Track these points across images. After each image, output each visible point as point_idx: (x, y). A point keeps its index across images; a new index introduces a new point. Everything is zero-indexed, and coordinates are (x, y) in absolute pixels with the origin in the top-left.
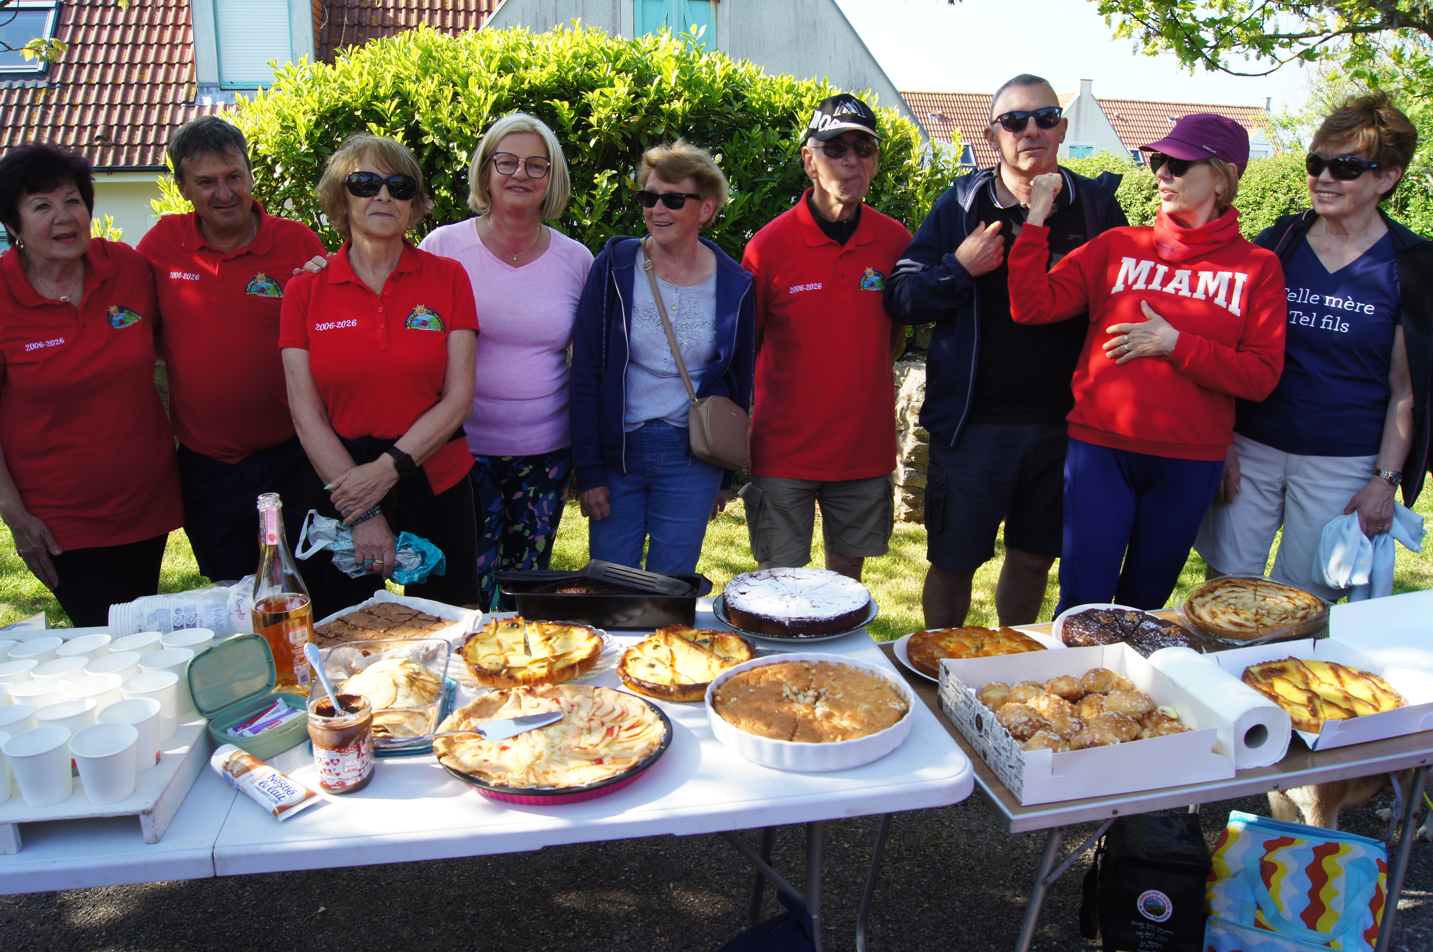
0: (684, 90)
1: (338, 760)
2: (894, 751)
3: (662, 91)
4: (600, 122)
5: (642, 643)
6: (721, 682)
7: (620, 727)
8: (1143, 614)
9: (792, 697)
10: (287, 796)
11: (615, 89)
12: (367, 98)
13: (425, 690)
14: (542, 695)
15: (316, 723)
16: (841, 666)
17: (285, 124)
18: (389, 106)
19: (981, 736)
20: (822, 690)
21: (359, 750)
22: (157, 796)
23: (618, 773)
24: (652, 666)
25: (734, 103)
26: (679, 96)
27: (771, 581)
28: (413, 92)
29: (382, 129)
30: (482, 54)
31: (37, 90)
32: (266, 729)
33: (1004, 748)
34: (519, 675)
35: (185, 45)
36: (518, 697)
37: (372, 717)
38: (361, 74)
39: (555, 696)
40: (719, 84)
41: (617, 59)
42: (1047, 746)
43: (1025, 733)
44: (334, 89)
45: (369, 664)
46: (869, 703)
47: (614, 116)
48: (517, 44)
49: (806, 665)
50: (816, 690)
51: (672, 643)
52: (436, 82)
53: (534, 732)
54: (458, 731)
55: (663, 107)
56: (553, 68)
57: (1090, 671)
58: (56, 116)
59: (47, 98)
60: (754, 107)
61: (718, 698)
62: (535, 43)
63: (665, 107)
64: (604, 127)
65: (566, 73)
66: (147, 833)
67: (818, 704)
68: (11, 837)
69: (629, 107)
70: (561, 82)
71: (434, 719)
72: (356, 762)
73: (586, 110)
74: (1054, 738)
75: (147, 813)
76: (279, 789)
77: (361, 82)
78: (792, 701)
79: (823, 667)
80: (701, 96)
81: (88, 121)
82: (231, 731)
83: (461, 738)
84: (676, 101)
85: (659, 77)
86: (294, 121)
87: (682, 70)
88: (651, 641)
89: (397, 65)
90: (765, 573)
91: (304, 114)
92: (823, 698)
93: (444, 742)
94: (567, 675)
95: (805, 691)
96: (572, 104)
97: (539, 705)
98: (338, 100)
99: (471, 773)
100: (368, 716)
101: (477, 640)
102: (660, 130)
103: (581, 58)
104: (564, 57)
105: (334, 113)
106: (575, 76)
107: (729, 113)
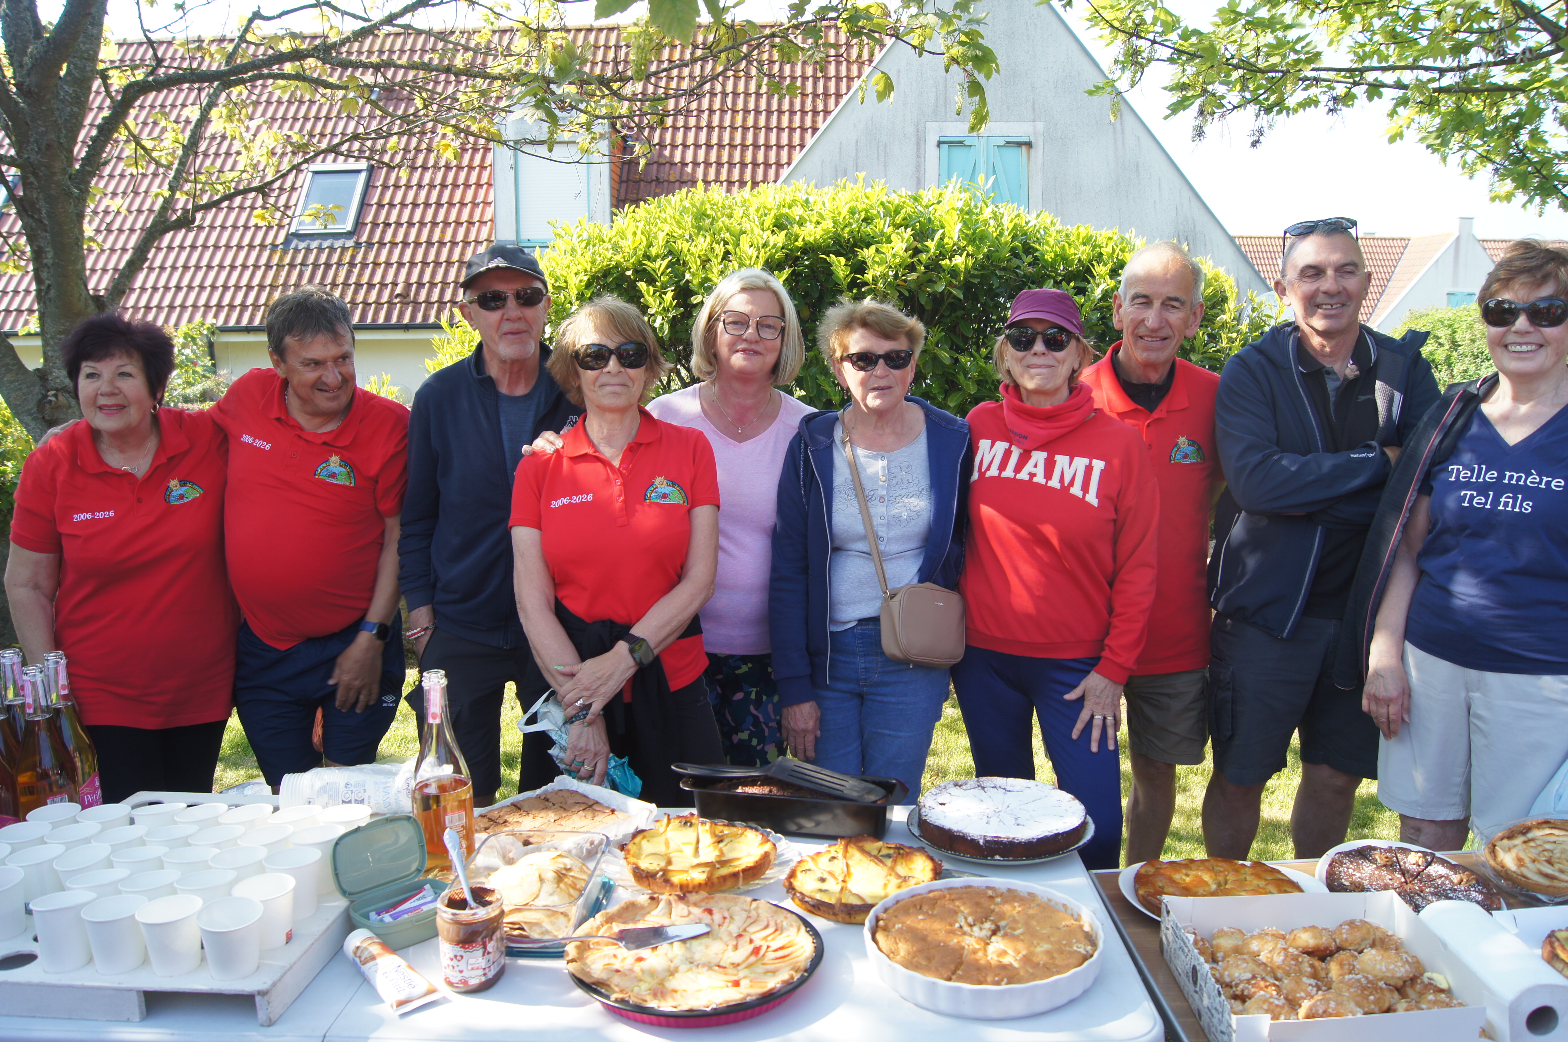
0: (968, 244)
1: (462, 957)
2: (1071, 1002)
3: (943, 246)
4: (875, 280)
5: (819, 853)
6: (890, 904)
7: (768, 947)
8: (1433, 856)
9: (966, 928)
10: (407, 990)
11: (892, 245)
12: (638, 257)
13: (574, 888)
14: (695, 904)
15: (445, 915)
16: (1032, 896)
18: (660, 265)
19: (1196, 992)
20: (1002, 923)
21: (485, 947)
22: (276, 977)
23: (748, 999)
24: (823, 880)
25: (1024, 257)
26: (960, 251)
27: (978, 791)
28: (685, 250)
29: (651, 289)
30: (757, 210)
31: (344, 249)
32: (406, 916)
33: (1216, 1009)
34: (676, 879)
35: (486, 203)
36: (669, 903)
37: (502, 913)
38: (635, 234)
39: (708, 907)
40: (1007, 238)
41: (897, 212)
42: (1267, 1011)
43: (1246, 992)
44: (607, 250)
45: (526, 853)
46: (1051, 943)
47: (891, 273)
48: (794, 201)
49: (990, 893)
50: (993, 922)
51: (852, 856)
52: (708, 240)
53: (676, 944)
54: (597, 936)
55: (943, 263)
56: (828, 224)
57: (1345, 923)
58: (360, 275)
59: (353, 257)
60: (1046, 261)
61: (881, 923)
62: (811, 200)
63: (945, 263)
64: (880, 285)
65: (843, 229)
66: (261, 1015)
67: (994, 938)
68: (135, 1006)
69: (906, 263)
70: (837, 238)
71: (573, 921)
72: (480, 959)
73: (861, 267)
74: (1276, 1002)
75: (263, 993)
76: (401, 982)
77: (634, 242)
78: (965, 933)
79: (1011, 896)
80: (986, 250)
81: (389, 279)
82: (373, 915)
83: (598, 943)
84: (957, 257)
85: (941, 231)
86: (566, 282)
87: (965, 224)
88: (829, 851)
89: (671, 224)
91: (576, 274)
92: (1002, 932)
93: (577, 947)
94: (729, 883)
95: (982, 923)
96: (847, 260)
97: (690, 913)
98: (610, 260)
99: (594, 983)
100: (497, 912)
101: (644, 837)
102: (941, 287)
103: (860, 212)
104: (839, 214)
105: (606, 273)
106: (851, 232)
107: (1018, 268)
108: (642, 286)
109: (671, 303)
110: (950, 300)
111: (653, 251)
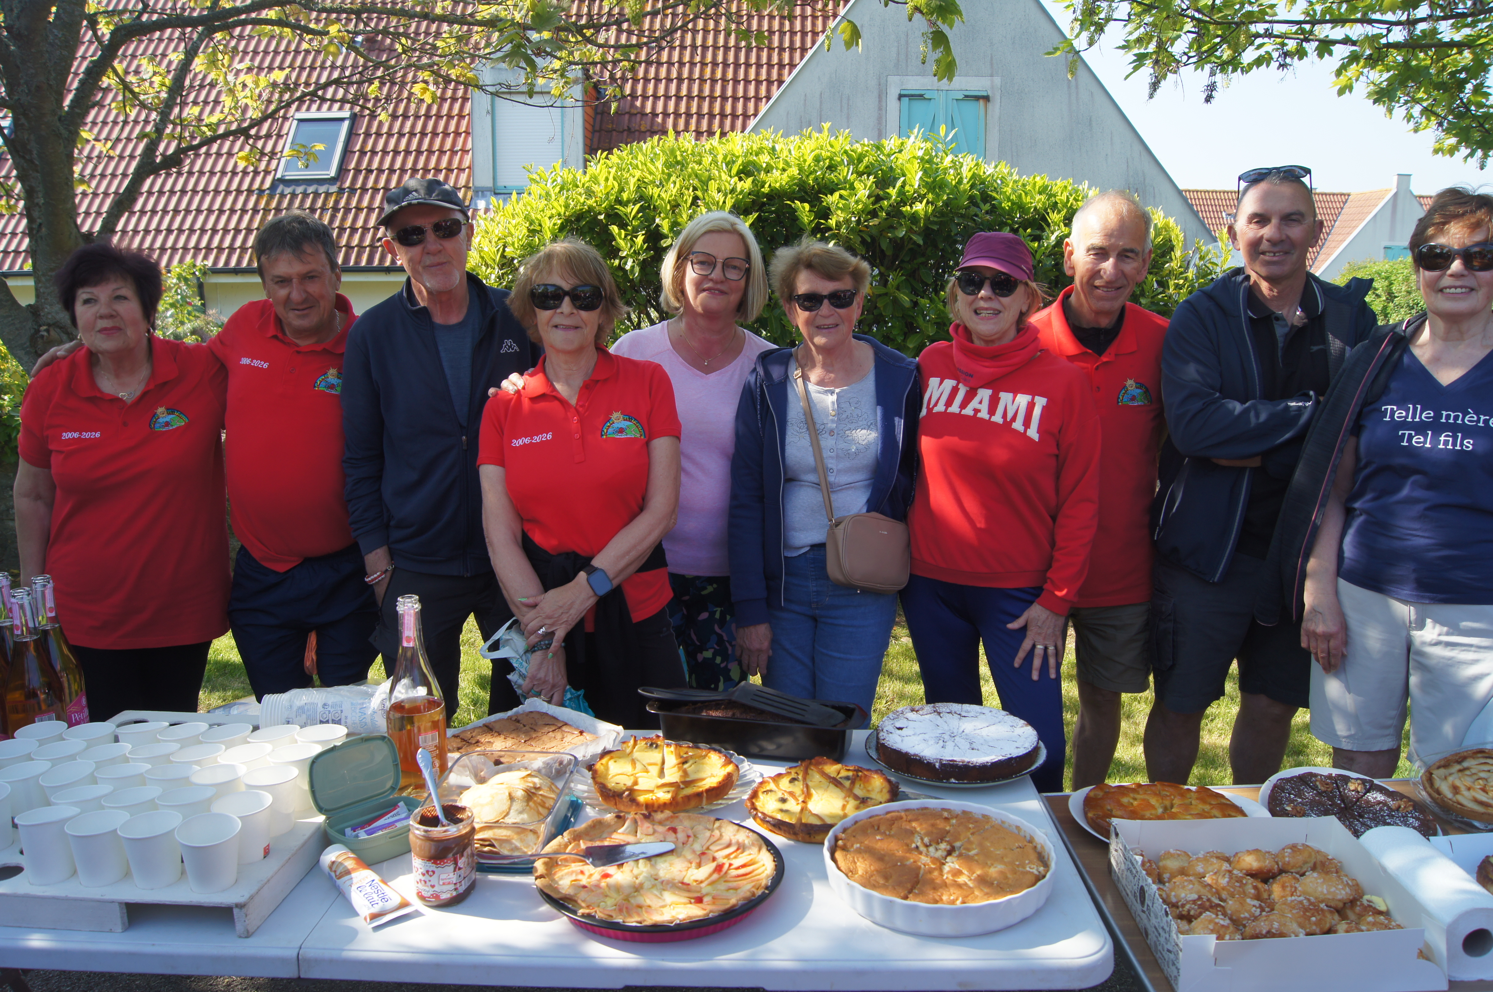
0: (928, 192)
1: (434, 872)
2: (1024, 921)
3: (904, 194)
4: (838, 225)
5: (780, 775)
6: (849, 825)
7: (730, 865)
9: (922, 848)
10: (381, 904)
11: (855, 191)
12: (610, 201)
13: (543, 806)
14: (661, 823)
15: (417, 832)
16: (986, 818)
17: (532, 227)
18: (631, 210)
19: (1143, 911)
20: (957, 844)
21: (456, 863)
22: (253, 891)
23: (711, 915)
24: (783, 801)
25: (982, 205)
26: (920, 198)
27: (934, 716)
28: (656, 196)
29: (623, 232)
30: (726, 158)
31: (328, 195)
32: (380, 833)
33: (1163, 928)
34: (642, 799)
36: (635, 822)
37: (473, 831)
38: (607, 179)
39: (673, 825)
40: (966, 186)
41: (860, 160)
42: (1212, 931)
43: (1192, 913)
44: (580, 194)
45: (497, 773)
46: (1005, 864)
48: (761, 149)
49: (946, 814)
50: (949, 843)
51: (811, 777)
52: (678, 185)
53: (641, 861)
54: (565, 853)
55: (904, 209)
56: (794, 171)
57: (1287, 847)
58: (344, 219)
59: (337, 202)
60: (1004, 209)
61: (840, 843)
62: (778, 147)
63: (906, 209)
64: (843, 230)
65: (808, 176)
66: (239, 926)
67: (949, 859)
68: (117, 917)
69: (868, 210)
70: (802, 185)
71: (542, 838)
72: (452, 875)
73: (825, 213)
74: (1222, 922)
75: (241, 906)
76: (375, 896)
77: (606, 187)
78: (921, 853)
79: (966, 816)
80: (945, 198)
82: (348, 831)
83: (566, 860)
84: (918, 204)
85: (902, 179)
86: (540, 225)
87: (925, 171)
88: (789, 773)
89: (642, 170)
90: (929, 708)
91: (550, 218)
92: (957, 853)
93: (545, 864)
94: (693, 803)
95: (938, 843)
96: (811, 206)
97: (655, 832)
98: (583, 204)
99: (561, 899)
100: (468, 829)
101: (612, 758)
102: (901, 233)
103: (824, 160)
104: (805, 161)
105: (579, 216)
106: (816, 179)
107: (976, 215)
108: (614, 229)
109: (642, 246)
110: (910, 246)
111: (625, 196)
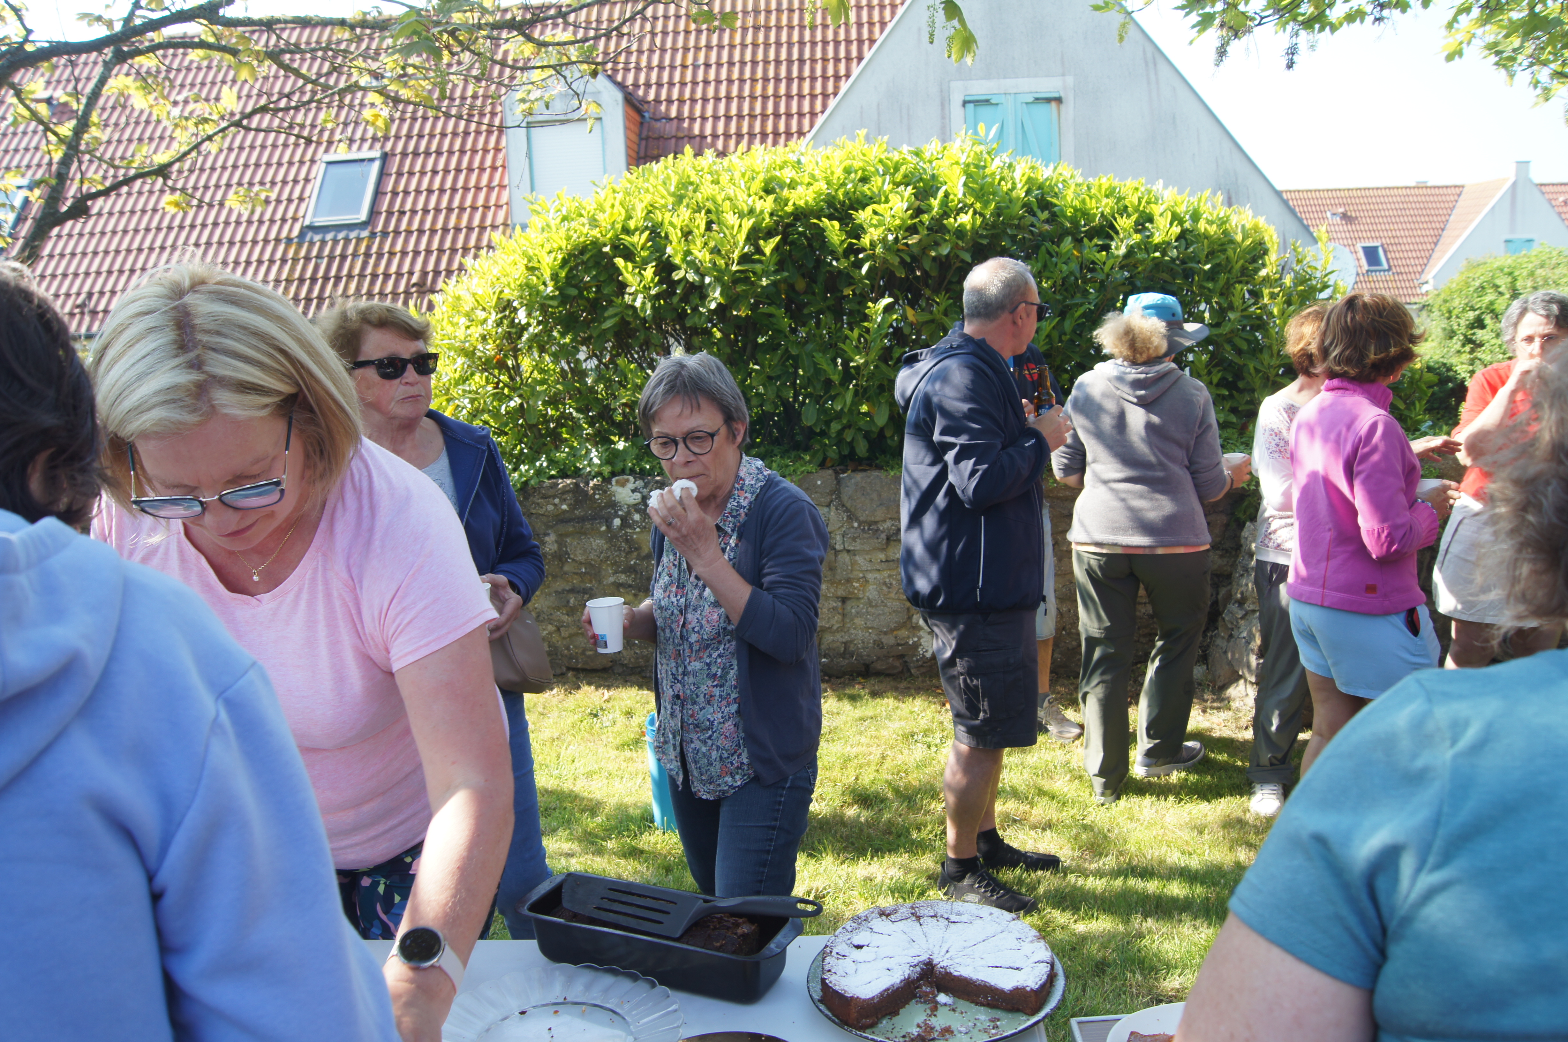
0: (975, 201)
3: (947, 205)
4: (873, 245)
11: (890, 205)
12: (616, 231)
17: (530, 265)
18: (639, 240)
25: (1039, 213)
26: (966, 208)
28: (666, 222)
29: (630, 265)
30: (743, 175)
31: (359, 240)
35: (502, 187)
40: (1019, 193)
44: (583, 225)
47: (890, 237)
48: (785, 162)
52: (690, 209)
55: (947, 222)
56: (821, 186)
58: (376, 265)
59: (369, 247)
60: (1065, 216)
62: (804, 160)
63: (950, 222)
64: (879, 250)
65: (837, 191)
69: (907, 225)
70: (831, 201)
73: (857, 232)
77: (612, 215)
80: (995, 207)
81: (406, 268)
84: (963, 215)
85: (945, 188)
86: (539, 262)
87: (970, 177)
89: (653, 194)
91: (549, 253)
96: (842, 225)
98: (587, 236)
102: (945, 250)
103: (856, 172)
104: (832, 173)
105: (583, 250)
106: (846, 194)
107: (1033, 225)
108: (619, 262)
109: (652, 280)
110: (958, 264)
111: (632, 224)
